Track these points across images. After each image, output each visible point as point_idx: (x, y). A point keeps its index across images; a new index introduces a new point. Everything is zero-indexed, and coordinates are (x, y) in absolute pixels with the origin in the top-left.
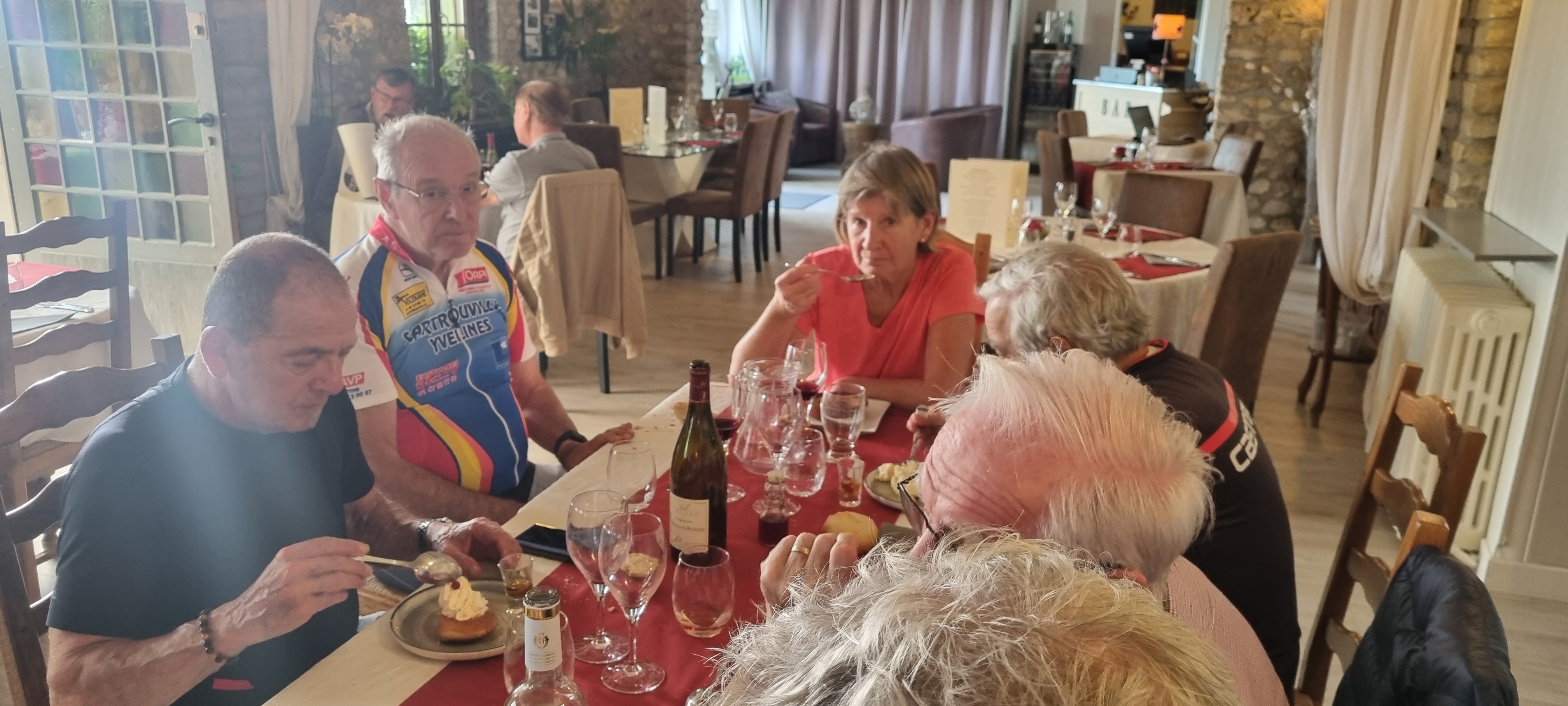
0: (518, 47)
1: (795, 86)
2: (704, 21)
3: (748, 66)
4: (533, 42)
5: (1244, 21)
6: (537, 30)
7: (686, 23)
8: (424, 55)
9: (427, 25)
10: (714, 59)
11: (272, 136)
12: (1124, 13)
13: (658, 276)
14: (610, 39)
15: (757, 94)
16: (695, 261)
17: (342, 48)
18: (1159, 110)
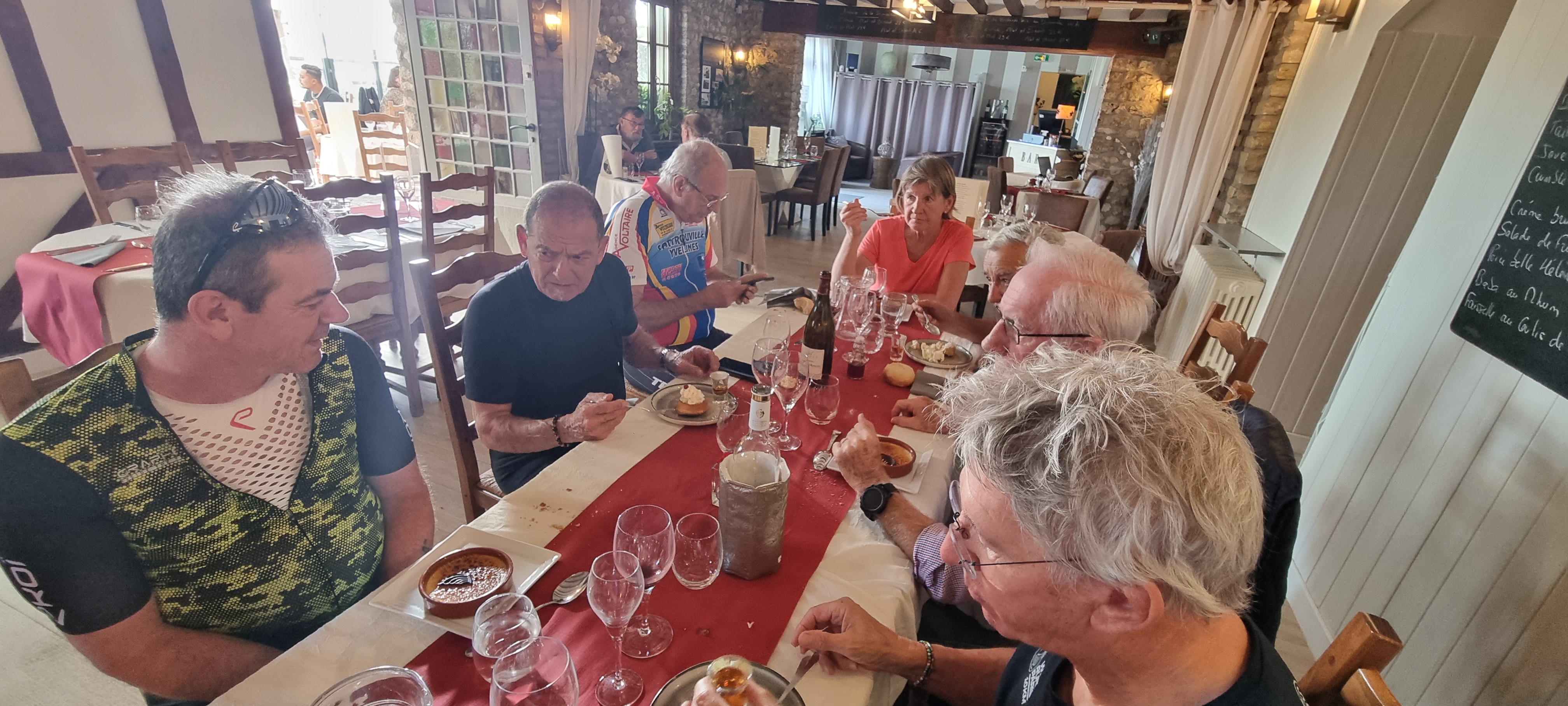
0: (697, 100)
1: (848, 135)
2: (801, 91)
3: (822, 121)
4: (705, 97)
5: (1109, 112)
6: (708, 91)
7: (792, 92)
8: (646, 100)
9: (648, 83)
10: (804, 114)
11: (564, 140)
12: (1036, 104)
13: (769, 234)
14: (748, 98)
15: (826, 137)
16: (789, 227)
17: (603, 93)
18: (1055, 160)
